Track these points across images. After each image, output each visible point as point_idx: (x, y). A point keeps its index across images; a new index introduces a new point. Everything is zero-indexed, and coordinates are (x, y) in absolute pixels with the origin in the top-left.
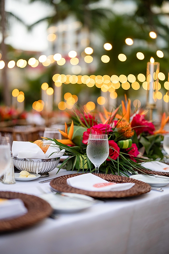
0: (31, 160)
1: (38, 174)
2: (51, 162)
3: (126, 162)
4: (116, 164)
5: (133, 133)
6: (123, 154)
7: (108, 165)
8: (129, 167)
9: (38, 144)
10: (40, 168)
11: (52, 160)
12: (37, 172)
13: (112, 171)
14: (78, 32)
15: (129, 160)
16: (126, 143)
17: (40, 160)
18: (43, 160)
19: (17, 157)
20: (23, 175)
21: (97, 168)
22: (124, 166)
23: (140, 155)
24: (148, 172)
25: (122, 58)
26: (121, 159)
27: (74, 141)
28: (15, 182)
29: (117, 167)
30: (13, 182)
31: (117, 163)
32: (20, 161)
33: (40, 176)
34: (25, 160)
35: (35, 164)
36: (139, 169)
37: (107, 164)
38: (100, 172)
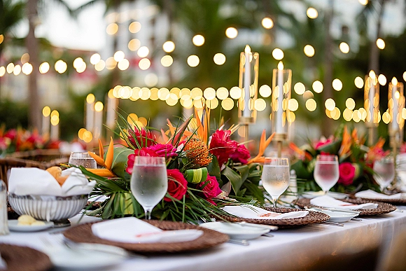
0: (38, 198)
1: (51, 221)
2: (72, 202)
3: (197, 204)
4: (180, 205)
5: (210, 159)
6: (192, 191)
7: (168, 208)
8: (202, 211)
9: (52, 173)
10: (53, 211)
11: (73, 198)
12: (48, 219)
13: (173, 218)
14: (153, 22)
15: (201, 200)
16: (198, 174)
17: (54, 198)
18: (58, 198)
19: (16, 193)
20: (24, 222)
21: (148, 212)
22: (193, 210)
23: (223, 195)
24: (231, 219)
25: (219, 59)
26: (188, 199)
27: (115, 170)
28: (8, 231)
29: (181, 211)
30: (4, 232)
31: (182, 205)
32: (20, 200)
33: (52, 224)
34: (28, 197)
35: (44, 204)
36: (218, 214)
37: (166, 207)
38: (153, 218)
